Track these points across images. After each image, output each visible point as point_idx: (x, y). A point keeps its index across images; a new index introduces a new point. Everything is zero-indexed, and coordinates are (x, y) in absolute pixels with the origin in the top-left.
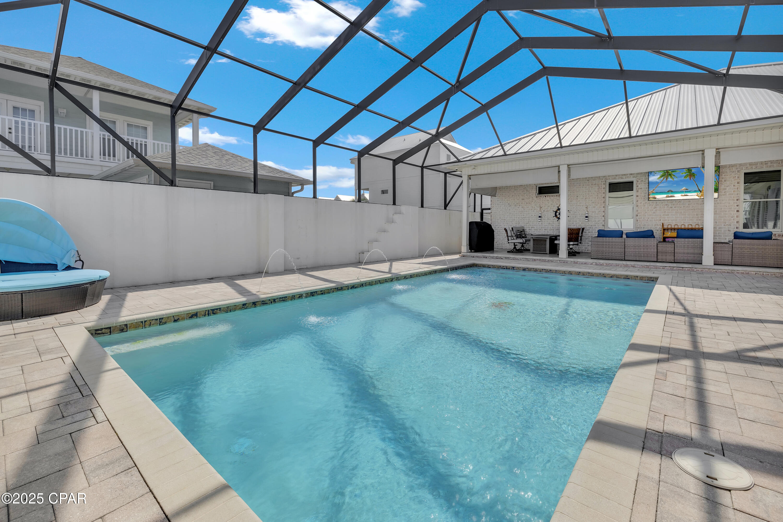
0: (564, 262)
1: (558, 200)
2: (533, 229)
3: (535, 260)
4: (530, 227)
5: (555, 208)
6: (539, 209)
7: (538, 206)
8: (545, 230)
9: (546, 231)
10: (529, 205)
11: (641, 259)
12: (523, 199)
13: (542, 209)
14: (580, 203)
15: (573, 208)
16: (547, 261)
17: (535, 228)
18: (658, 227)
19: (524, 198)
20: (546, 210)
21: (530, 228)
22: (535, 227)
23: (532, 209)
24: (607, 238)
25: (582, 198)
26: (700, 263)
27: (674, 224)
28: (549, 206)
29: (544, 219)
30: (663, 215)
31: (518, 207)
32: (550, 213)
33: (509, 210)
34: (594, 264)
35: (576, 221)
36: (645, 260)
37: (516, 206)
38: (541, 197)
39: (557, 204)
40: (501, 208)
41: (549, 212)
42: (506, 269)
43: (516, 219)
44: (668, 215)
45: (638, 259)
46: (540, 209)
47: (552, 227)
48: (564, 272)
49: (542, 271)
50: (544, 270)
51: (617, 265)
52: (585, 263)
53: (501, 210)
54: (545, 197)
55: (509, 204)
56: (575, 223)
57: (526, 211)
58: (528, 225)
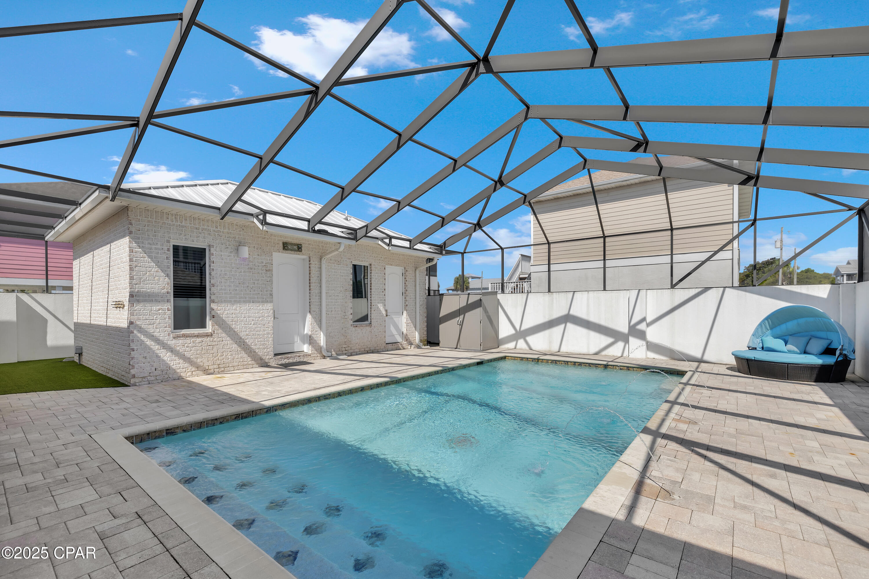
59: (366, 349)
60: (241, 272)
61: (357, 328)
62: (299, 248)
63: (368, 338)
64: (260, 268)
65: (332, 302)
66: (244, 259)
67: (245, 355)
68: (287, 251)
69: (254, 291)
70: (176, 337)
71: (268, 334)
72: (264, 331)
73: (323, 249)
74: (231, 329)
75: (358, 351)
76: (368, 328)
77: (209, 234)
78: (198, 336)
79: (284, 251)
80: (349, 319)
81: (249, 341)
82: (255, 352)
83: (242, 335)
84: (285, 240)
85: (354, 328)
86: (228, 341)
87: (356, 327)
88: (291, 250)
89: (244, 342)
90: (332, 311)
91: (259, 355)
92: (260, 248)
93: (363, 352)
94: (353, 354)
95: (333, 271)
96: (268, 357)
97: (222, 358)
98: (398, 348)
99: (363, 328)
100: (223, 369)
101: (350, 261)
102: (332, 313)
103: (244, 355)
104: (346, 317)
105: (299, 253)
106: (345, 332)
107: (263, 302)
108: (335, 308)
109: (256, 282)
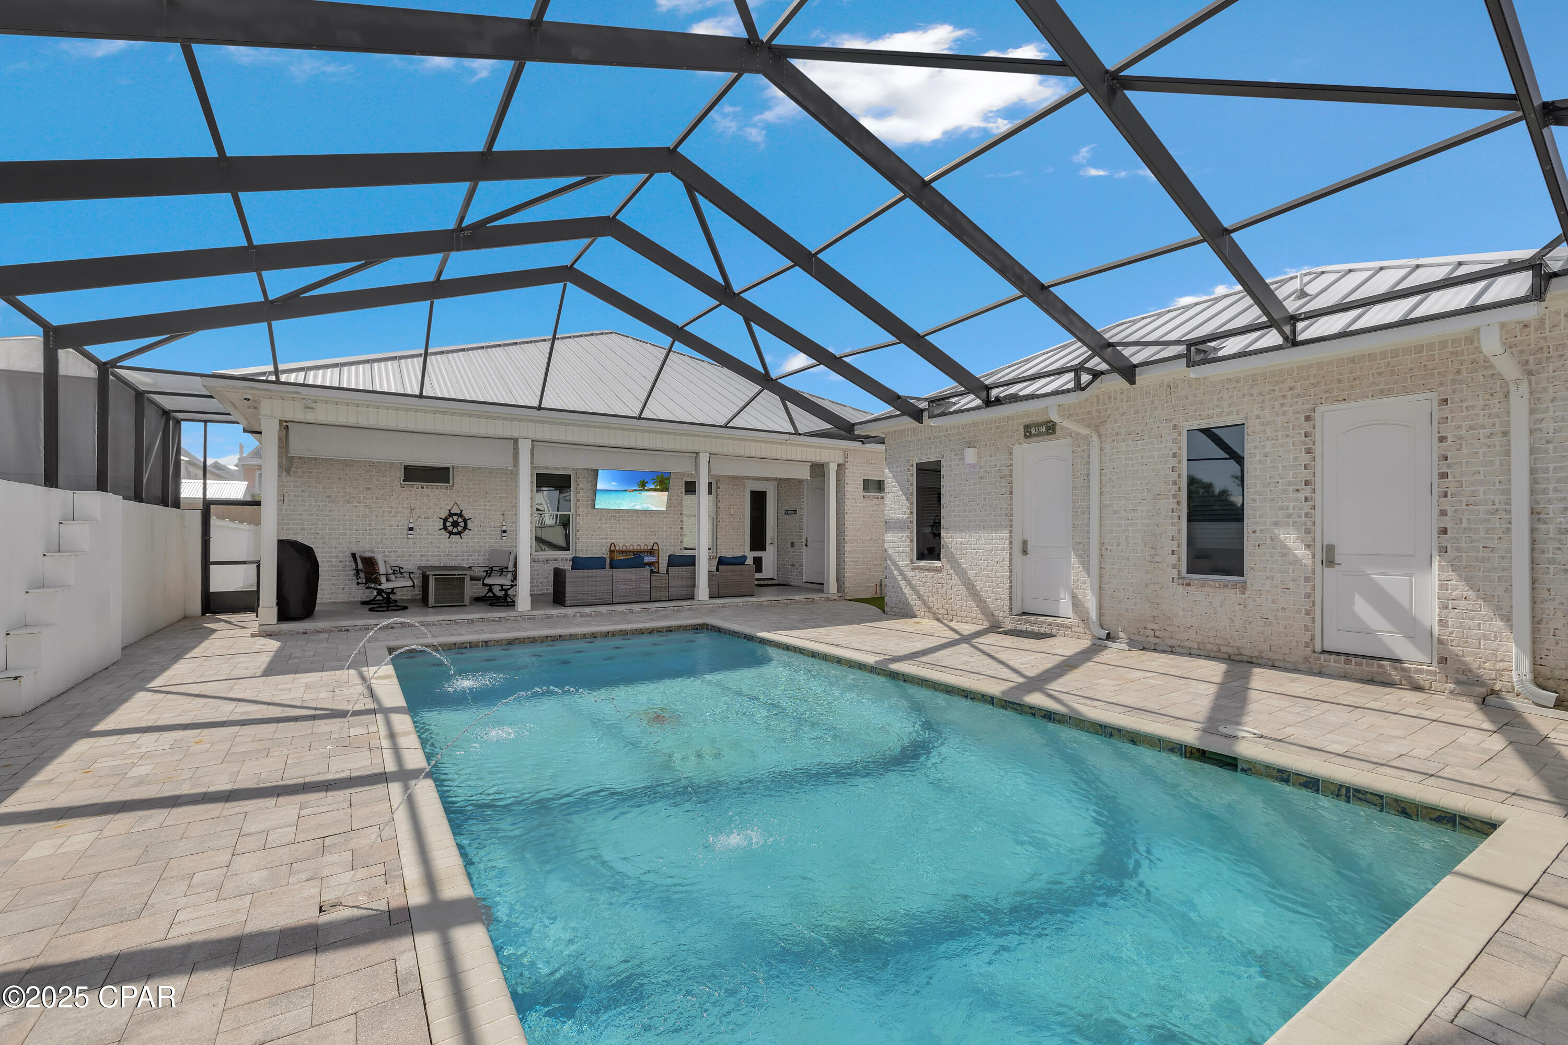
0: (530, 618)
1: (448, 496)
2: (393, 554)
3: (472, 621)
4: (386, 550)
5: (442, 511)
6: (407, 512)
7: (405, 505)
8: (421, 556)
9: (424, 558)
10: (383, 503)
11: (632, 601)
12: (368, 489)
13: (414, 512)
14: (491, 506)
15: (479, 514)
16: (498, 621)
17: (399, 553)
18: (604, 549)
19: (371, 486)
20: (424, 516)
21: (386, 554)
22: (399, 550)
23: (391, 512)
24: (590, 571)
25: (495, 497)
26: (691, 597)
27: (622, 544)
28: (430, 508)
29: (419, 534)
30: (610, 531)
31: (356, 506)
32: (433, 522)
33: (330, 510)
34: (578, 615)
35: (484, 539)
36: (638, 600)
37: (348, 502)
38: (412, 487)
39: (447, 504)
40: (305, 505)
41: (431, 520)
42: (470, 647)
43: (348, 532)
44: (615, 531)
45: (629, 601)
46: (411, 513)
47: (436, 550)
48: (584, 635)
49: (545, 639)
50: (549, 639)
51: (611, 613)
52: (565, 616)
53: (305, 510)
54: (422, 488)
55: (328, 497)
56: (482, 542)
57: (376, 516)
58: (380, 546)
59: (1224, 649)
60: (970, 485)
61: (1190, 589)
62: (1050, 428)
63: (1232, 620)
64: (993, 474)
65: (1120, 525)
66: (972, 466)
67: (974, 605)
68: (1030, 440)
69: (986, 510)
70: (913, 569)
71: (1003, 577)
72: (997, 571)
73: (1099, 417)
74: (959, 565)
75: (1196, 647)
76: (1233, 596)
77: (940, 442)
78: (929, 570)
79: (1027, 440)
80: (1165, 565)
81: (979, 585)
82: (985, 602)
83: (971, 574)
84: (1027, 421)
85: (1181, 587)
86: (956, 580)
87: (1188, 584)
88: (1037, 435)
89: (973, 584)
90: (1119, 544)
91: (989, 608)
92: (994, 445)
93: (1212, 654)
94: (1178, 650)
95: (1123, 457)
96: (1002, 614)
97: (950, 602)
98: (1379, 678)
99: (1211, 590)
100: (951, 617)
101: (1171, 424)
102: (1120, 548)
103: (971, 603)
104: (1157, 559)
105: (1050, 436)
106: (1155, 593)
107: (996, 527)
108: (1128, 536)
109: (988, 497)
